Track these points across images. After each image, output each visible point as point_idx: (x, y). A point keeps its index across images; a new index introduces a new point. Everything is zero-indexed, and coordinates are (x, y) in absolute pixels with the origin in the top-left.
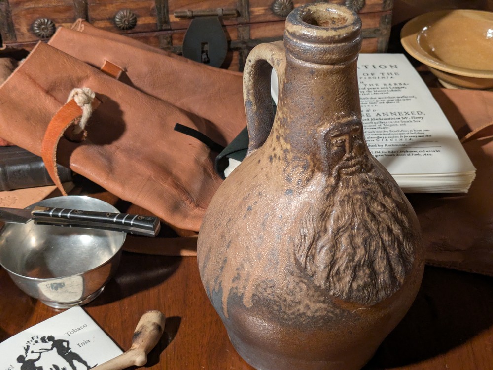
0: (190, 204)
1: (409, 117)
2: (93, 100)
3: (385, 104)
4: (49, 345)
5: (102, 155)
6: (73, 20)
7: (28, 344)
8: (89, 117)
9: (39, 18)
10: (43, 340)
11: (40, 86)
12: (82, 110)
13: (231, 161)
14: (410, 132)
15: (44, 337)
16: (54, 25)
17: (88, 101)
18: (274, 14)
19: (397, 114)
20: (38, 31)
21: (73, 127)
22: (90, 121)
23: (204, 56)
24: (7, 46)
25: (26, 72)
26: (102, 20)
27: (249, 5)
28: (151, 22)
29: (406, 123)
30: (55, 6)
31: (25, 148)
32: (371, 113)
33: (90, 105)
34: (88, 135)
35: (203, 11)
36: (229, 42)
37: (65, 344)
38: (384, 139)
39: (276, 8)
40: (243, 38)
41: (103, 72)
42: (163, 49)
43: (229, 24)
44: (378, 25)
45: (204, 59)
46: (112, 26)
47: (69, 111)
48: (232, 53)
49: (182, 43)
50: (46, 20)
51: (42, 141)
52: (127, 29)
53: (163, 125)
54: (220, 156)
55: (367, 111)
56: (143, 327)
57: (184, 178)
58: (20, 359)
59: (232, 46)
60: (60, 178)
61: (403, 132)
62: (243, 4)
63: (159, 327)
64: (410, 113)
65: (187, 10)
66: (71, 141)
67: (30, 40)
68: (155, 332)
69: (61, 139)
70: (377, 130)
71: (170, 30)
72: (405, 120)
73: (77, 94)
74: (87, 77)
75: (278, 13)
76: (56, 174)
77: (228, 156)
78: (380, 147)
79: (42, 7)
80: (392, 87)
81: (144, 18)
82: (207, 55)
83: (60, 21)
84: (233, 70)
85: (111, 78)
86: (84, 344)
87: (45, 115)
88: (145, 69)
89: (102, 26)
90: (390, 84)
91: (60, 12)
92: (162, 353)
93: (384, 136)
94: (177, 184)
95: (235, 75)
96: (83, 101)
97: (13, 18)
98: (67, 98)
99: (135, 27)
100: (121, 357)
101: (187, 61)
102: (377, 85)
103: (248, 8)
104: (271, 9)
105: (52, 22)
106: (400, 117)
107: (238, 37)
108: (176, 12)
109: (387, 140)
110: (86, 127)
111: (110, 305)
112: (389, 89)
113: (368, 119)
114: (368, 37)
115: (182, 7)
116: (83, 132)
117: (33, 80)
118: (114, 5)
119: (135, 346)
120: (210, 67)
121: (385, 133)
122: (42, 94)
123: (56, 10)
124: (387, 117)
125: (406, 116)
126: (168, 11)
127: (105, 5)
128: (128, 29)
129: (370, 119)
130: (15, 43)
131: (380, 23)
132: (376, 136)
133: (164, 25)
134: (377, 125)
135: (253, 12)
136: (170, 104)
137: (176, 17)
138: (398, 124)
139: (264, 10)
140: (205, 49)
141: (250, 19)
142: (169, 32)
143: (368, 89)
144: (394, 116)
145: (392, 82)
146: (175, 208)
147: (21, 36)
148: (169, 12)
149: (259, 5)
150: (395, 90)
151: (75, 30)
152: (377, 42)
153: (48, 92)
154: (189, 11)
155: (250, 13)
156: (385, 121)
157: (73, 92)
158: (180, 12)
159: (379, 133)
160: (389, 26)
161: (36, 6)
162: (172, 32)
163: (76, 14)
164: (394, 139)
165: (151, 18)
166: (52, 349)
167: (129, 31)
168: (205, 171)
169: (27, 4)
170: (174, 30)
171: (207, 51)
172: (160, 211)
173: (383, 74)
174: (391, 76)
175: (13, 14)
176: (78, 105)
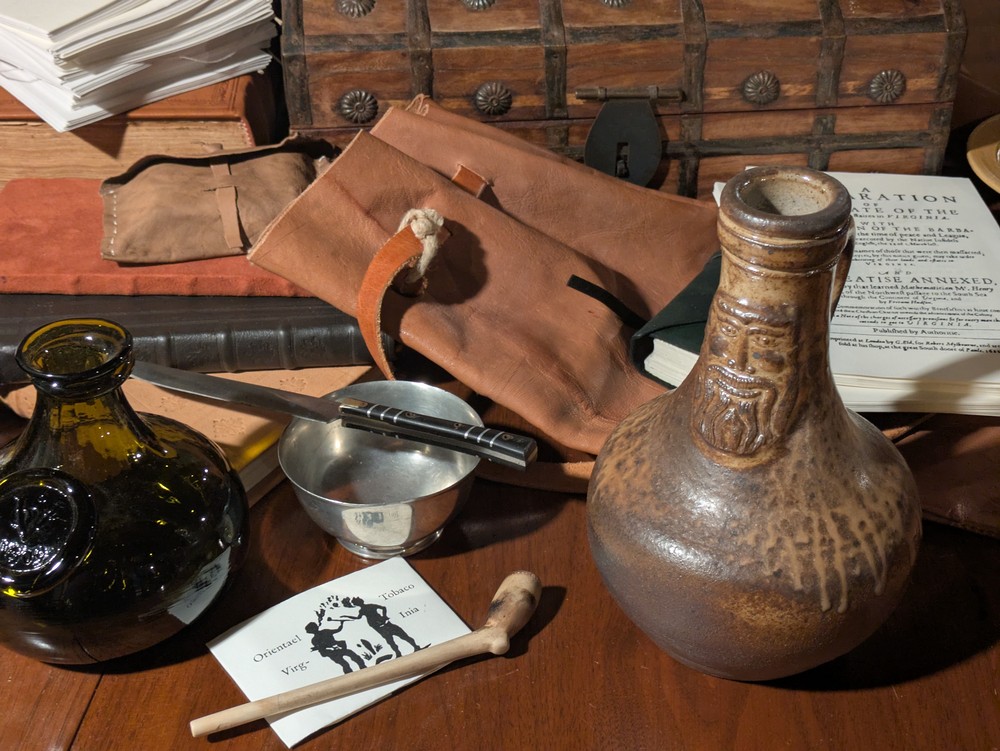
0: (586, 409)
1: (969, 286)
2: (439, 230)
3: (928, 263)
4: (355, 611)
5: (448, 319)
6: (410, 96)
7: (323, 608)
8: (432, 256)
9: (352, 89)
10: (346, 603)
11: (357, 202)
12: (422, 245)
13: (658, 343)
14: (967, 312)
15: (348, 599)
16: (375, 103)
17: (432, 230)
18: (745, 99)
19: (948, 280)
20: (348, 111)
21: (406, 272)
22: (433, 263)
23: (621, 165)
24: (299, 134)
25: (338, 179)
26: (454, 97)
27: (703, 82)
28: (536, 104)
29: (962, 297)
30: (381, 72)
31: (329, 301)
32: (902, 276)
33: (435, 237)
34: (428, 285)
35: (626, 91)
36: (665, 143)
37: (380, 612)
38: (922, 322)
39: (750, 90)
40: (689, 138)
41: (456, 183)
42: (552, 150)
43: (666, 112)
44: (926, 126)
45: (621, 170)
46: (470, 107)
47: (402, 246)
48: (669, 163)
49: (586, 141)
50: (364, 94)
51: (357, 291)
52: (495, 114)
53: (548, 277)
54: (639, 335)
55: (896, 273)
56: (506, 594)
57: (578, 366)
58: (311, 628)
59: (669, 150)
60: (385, 352)
61: (954, 312)
62: (693, 81)
63: (530, 598)
64: (970, 280)
65: (597, 87)
66: (403, 295)
67: (336, 126)
68: (525, 604)
69: (390, 289)
70: (910, 305)
71: (567, 118)
72: (961, 292)
73: (415, 218)
74: (431, 192)
75: (752, 99)
76: (380, 345)
77: (652, 335)
78: (914, 334)
79: (358, 72)
80: (943, 234)
81: (524, 97)
82: (626, 164)
83: (386, 95)
84: (668, 192)
85: (468, 195)
86: (409, 613)
87: (362, 249)
88: (522, 183)
89: (455, 107)
90: (940, 229)
91: (387, 81)
92: (533, 640)
93: (922, 316)
94: (566, 375)
95: (671, 201)
96: (425, 230)
97: (311, 87)
98: (398, 224)
99: (509, 111)
100: (470, 637)
101: (592, 173)
102: (916, 229)
103: (702, 86)
104: (741, 90)
105: (372, 98)
106: (953, 286)
107: (682, 136)
108: (579, 90)
109: (925, 323)
110: (427, 272)
111: (452, 560)
112: (938, 238)
113: (897, 287)
114: (908, 145)
115: (590, 81)
116: (421, 280)
117: (347, 191)
118: (476, 74)
119: (492, 622)
120: (629, 185)
121: (924, 311)
122: (359, 215)
123: (381, 78)
124: (929, 285)
125: (963, 286)
126: (565, 88)
127: (462, 74)
128: (497, 114)
129: (900, 287)
130: (310, 128)
131: (930, 122)
132: (909, 315)
133: (557, 110)
134: (911, 297)
135: (709, 95)
136: (561, 243)
137: (579, 97)
138: (947, 297)
139: (729, 91)
140: (623, 153)
141: (703, 106)
142: (564, 122)
143: (901, 235)
144: (942, 284)
145: (945, 225)
146: (562, 413)
147: (321, 118)
148: (567, 89)
149: (721, 84)
150: (949, 241)
151: (412, 113)
152: (924, 154)
153: (368, 213)
154: (601, 88)
155: (703, 96)
156: (926, 291)
157: (409, 215)
158: (586, 90)
159: (913, 311)
160: (947, 129)
161: (350, 70)
162: (569, 122)
163: (414, 85)
164: (940, 322)
165: (535, 97)
166: (359, 617)
167: (498, 118)
168: (613, 357)
169: (335, 66)
170: (573, 119)
171: (626, 156)
172: (536, 417)
173: (929, 211)
174: (943, 215)
175: (310, 81)
176: (417, 236)
